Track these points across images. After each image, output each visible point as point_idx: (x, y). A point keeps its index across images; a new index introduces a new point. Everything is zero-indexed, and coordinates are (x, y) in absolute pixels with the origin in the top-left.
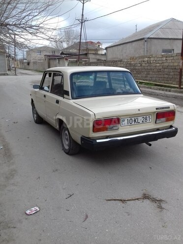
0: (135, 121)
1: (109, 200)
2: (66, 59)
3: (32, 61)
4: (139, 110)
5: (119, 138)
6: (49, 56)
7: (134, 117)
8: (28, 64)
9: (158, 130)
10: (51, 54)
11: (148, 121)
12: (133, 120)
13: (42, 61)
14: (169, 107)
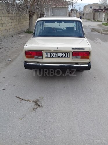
0: (56, 55)
1: (16, 97)
2: (104, 12)
3: (85, 13)
4: (57, 48)
5: (41, 64)
6: (95, 9)
7: (55, 53)
8: (83, 15)
9: (77, 63)
10: (98, 8)
11: (66, 57)
12: (54, 54)
13: (91, 13)
14: (84, 49)
